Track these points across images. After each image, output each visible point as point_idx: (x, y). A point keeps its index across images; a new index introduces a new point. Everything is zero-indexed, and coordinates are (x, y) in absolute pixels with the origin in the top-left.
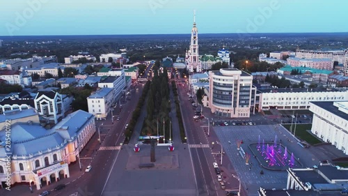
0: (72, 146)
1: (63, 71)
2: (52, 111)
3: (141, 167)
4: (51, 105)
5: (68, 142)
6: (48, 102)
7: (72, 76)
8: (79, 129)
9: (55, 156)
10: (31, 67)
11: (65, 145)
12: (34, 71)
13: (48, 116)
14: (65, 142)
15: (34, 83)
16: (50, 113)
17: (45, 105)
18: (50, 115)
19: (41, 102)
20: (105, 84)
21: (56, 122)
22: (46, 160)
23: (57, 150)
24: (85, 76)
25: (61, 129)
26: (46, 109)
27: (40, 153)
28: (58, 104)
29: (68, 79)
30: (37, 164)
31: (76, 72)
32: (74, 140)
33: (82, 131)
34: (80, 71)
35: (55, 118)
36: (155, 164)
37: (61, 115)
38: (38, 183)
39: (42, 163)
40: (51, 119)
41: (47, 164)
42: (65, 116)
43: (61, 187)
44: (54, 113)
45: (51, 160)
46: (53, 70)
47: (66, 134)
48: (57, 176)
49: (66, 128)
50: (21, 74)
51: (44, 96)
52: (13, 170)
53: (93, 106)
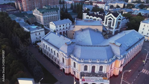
0: (119, 63)
1: (126, 5)
2: (113, 25)
4: (114, 21)
5: (117, 58)
6: (112, 19)
7: (131, 8)
8: (130, 48)
9: (101, 68)
10: (112, 2)
11: (113, 61)
12: (112, 4)
13: (110, 28)
14: (114, 58)
15: (110, 10)
16: (112, 27)
17: (110, 21)
18: (111, 28)
19: (108, 18)
21: (113, 34)
22: (93, 68)
23: (104, 63)
24: (138, 10)
25: (114, 44)
26: (110, 23)
27: (90, 61)
28: (118, 22)
29: (128, 9)
30: (86, 68)
31: (134, 7)
32: (123, 58)
33: (132, 50)
34: (136, 7)
35: (113, 31)
37: (118, 29)
39: (89, 70)
40: (111, 30)
42: (121, 31)
44: (114, 27)
45: (97, 70)
46: (121, 4)
47: (117, 51)
49: (119, 44)
50: (106, 4)
51: (111, 14)
52: (69, 64)
53: (143, 29)
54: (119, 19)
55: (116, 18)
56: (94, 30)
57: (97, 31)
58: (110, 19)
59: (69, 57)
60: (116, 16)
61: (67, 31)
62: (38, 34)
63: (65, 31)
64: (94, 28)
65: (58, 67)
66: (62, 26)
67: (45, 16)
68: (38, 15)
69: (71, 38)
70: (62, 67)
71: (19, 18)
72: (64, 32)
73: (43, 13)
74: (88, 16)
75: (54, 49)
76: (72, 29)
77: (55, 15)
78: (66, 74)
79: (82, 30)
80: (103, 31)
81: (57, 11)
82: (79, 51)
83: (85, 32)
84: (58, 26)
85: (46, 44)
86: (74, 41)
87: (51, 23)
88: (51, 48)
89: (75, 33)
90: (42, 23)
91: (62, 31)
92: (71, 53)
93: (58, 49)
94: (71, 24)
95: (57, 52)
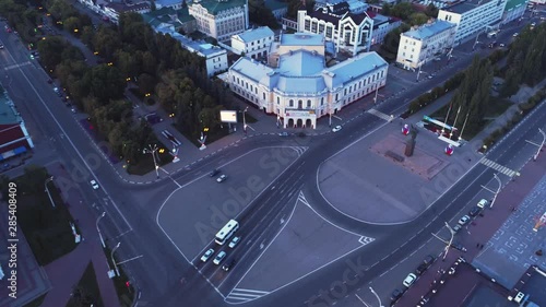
0: (332, 98)
2: (353, 40)
3: (389, 154)
4: (354, 32)
5: (329, 92)
6: (352, 28)
9: (309, 102)
11: (323, 94)
13: (348, 45)
14: (325, 91)
16: (351, 43)
17: (349, 31)
18: (350, 45)
19: (345, 26)
20: (450, 14)
22: (300, 102)
23: (312, 97)
25: (327, 74)
26: (348, 36)
27: (295, 95)
28: (364, 34)
30: (291, 103)
32: (335, 92)
35: (354, 50)
36: (406, 159)
37: (365, 48)
38: (286, 122)
39: (296, 105)
40: (350, 49)
41: (300, 108)
43: (302, 135)
45: (304, 106)
47: (330, 82)
48: (304, 123)
49: (332, 75)
51: (349, 19)
52: (272, 100)
53: (405, 48)
54: (366, 28)
55: (357, 27)
56: (310, 53)
57: (316, 54)
58: (348, 28)
59: (272, 90)
60: (358, 24)
61: (265, 52)
62: (216, 59)
63: (262, 51)
64: (311, 49)
65: (257, 107)
66: (256, 42)
67: (220, 20)
68: (203, 17)
69: (274, 67)
70: (262, 105)
71: (167, 25)
72: (259, 54)
73: (215, 14)
74: (308, 18)
75: (251, 83)
76: (274, 50)
77: (239, 15)
78: (269, 114)
79: (292, 53)
80: (326, 53)
81: (242, 7)
82: (283, 82)
83: (294, 56)
84: (250, 44)
85: (237, 76)
86: (277, 70)
87: (235, 36)
88: (246, 80)
89: (279, 58)
90: (213, 33)
91: (256, 53)
92: (274, 86)
93: (257, 82)
94: (273, 38)
95: (255, 86)
